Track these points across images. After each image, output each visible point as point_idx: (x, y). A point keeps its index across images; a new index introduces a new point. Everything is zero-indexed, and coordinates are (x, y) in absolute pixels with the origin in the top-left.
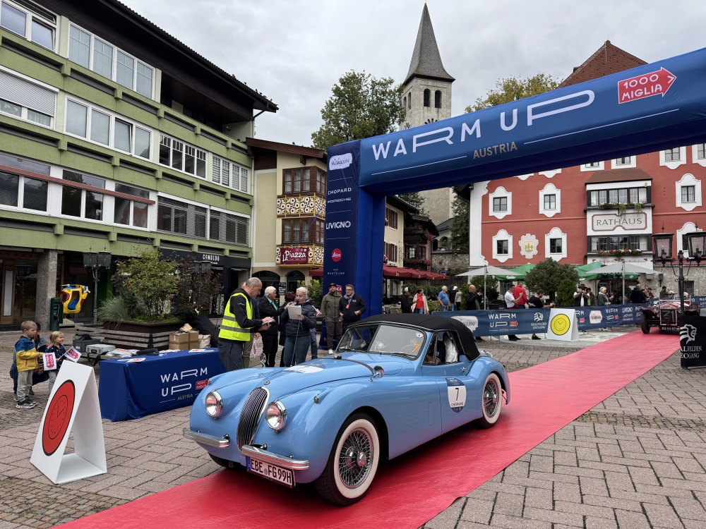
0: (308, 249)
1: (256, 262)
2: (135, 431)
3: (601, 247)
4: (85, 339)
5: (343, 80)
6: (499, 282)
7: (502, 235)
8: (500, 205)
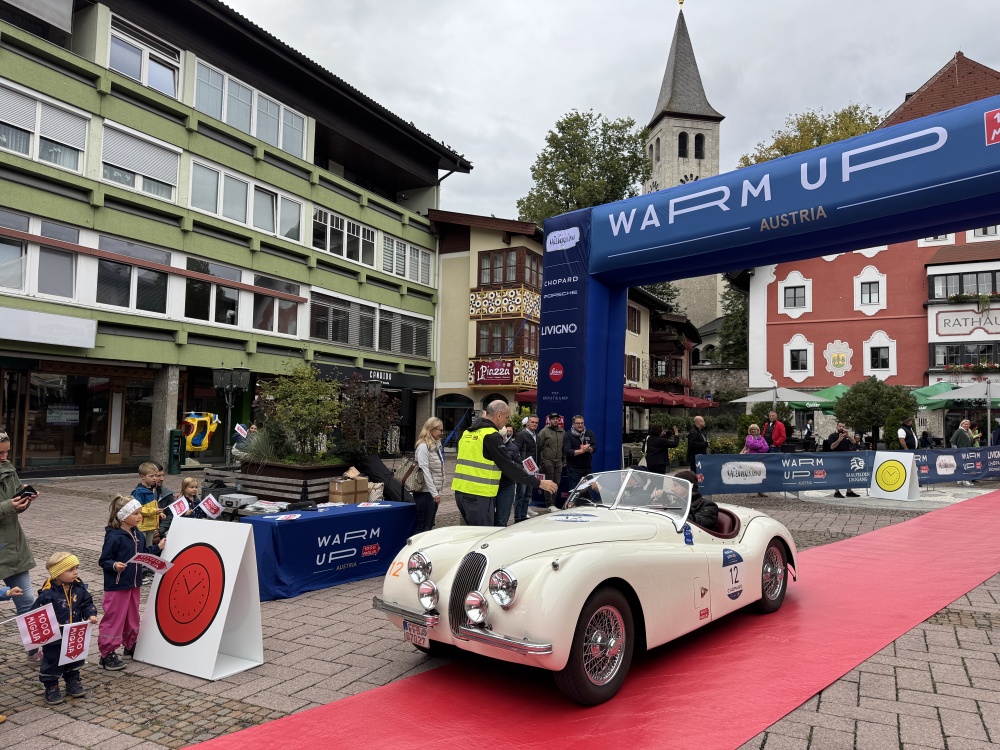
0: (512, 364)
1: (441, 381)
2: (287, 616)
3: (949, 360)
4: (217, 487)
5: (561, 124)
6: (794, 412)
7: (798, 342)
8: (795, 298)
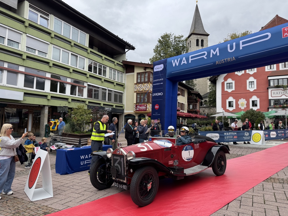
0: (147, 105)
1: (126, 110)
2: (68, 179)
3: (275, 104)
4: (54, 141)
5: (162, 36)
6: (229, 119)
7: (231, 99)
8: (230, 86)
